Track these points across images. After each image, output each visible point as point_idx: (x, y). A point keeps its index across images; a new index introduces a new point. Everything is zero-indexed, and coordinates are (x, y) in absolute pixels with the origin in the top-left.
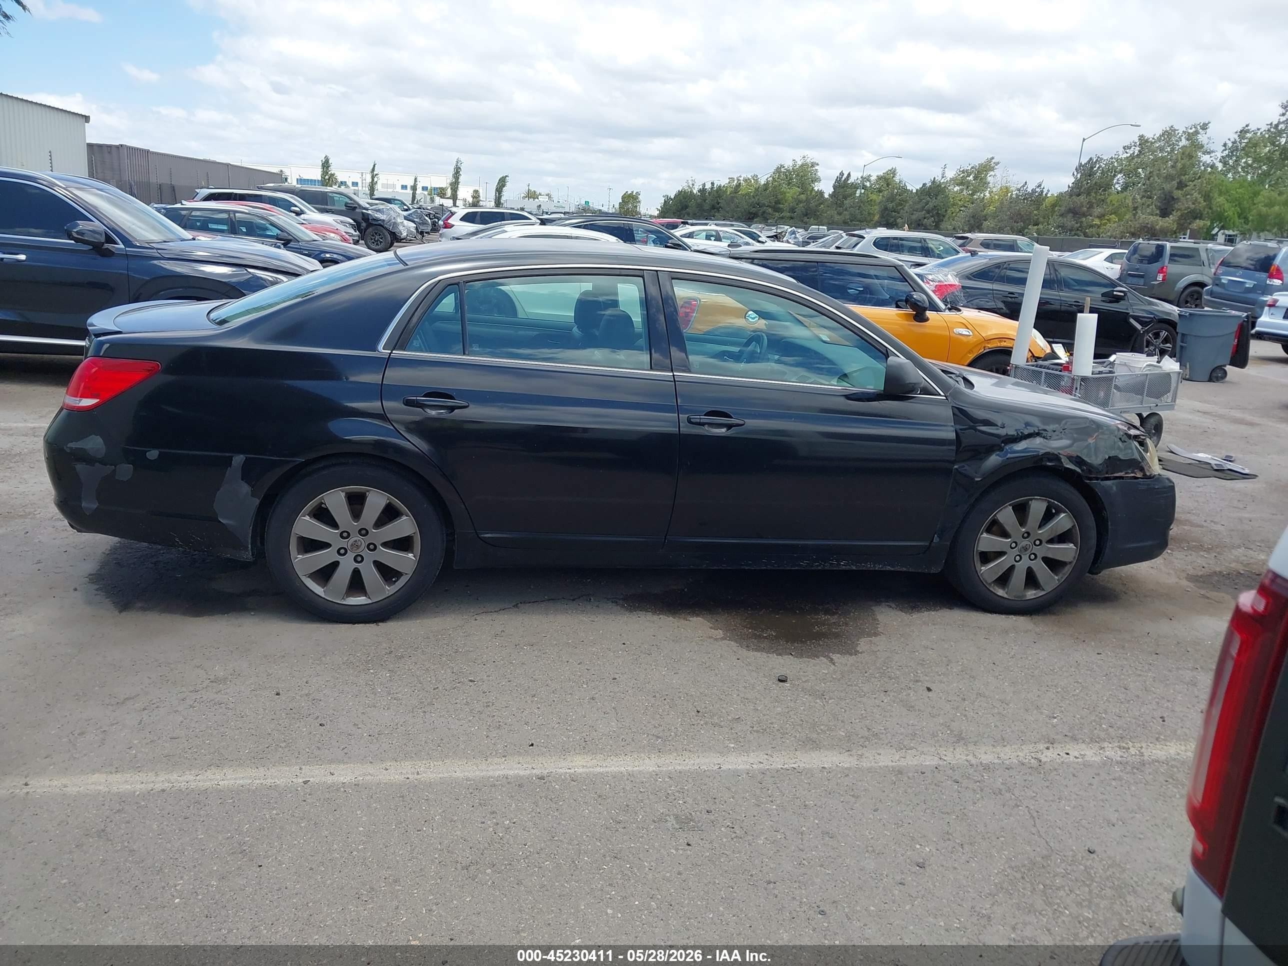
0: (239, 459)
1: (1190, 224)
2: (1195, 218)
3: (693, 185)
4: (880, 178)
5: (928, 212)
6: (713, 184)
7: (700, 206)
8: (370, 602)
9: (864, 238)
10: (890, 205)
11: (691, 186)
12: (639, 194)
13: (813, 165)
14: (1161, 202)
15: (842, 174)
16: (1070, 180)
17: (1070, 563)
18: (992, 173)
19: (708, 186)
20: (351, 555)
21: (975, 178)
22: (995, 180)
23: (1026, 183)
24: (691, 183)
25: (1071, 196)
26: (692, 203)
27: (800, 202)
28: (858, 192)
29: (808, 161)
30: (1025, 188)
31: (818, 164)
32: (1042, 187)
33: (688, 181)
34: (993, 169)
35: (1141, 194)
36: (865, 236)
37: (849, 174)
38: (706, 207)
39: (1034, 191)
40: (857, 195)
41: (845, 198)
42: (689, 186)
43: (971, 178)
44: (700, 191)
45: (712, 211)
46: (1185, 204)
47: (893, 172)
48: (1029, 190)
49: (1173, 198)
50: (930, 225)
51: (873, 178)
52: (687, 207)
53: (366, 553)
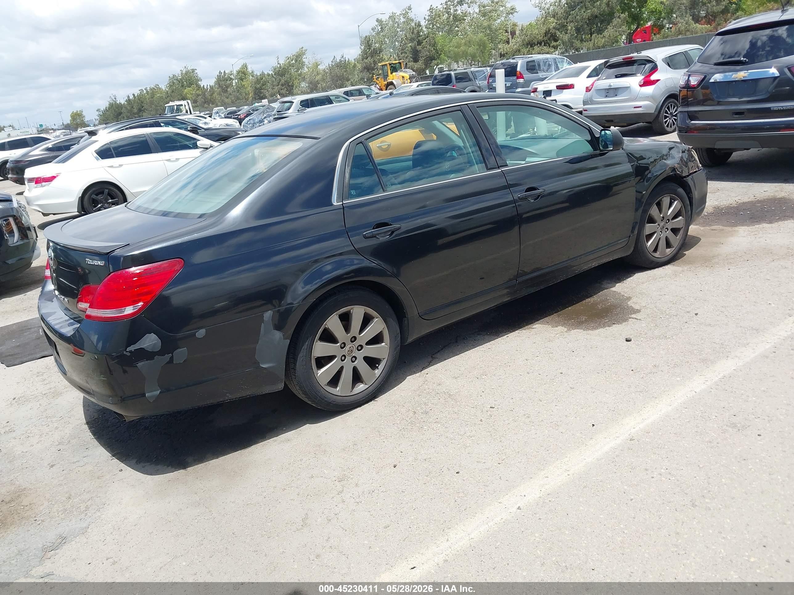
0: (268, 315)
1: (430, 64)
2: (432, 60)
3: (115, 99)
4: (238, 72)
5: (282, 85)
6: (134, 95)
7: (130, 111)
8: (367, 386)
9: (293, 102)
10: (258, 86)
11: (114, 100)
12: (82, 112)
13: (193, 70)
14: (412, 54)
15: (220, 72)
16: (359, 52)
17: (682, 228)
18: (305, 56)
19: (131, 97)
20: (348, 359)
21: (296, 61)
22: (308, 60)
23: (334, 57)
24: (113, 98)
25: (363, 60)
26: (123, 110)
27: (198, 95)
28: (234, 82)
29: (189, 68)
30: (335, 60)
31: (196, 70)
32: (344, 57)
33: (110, 97)
34: (304, 54)
35: (401, 51)
36: (293, 101)
37: (225, 72)
38: (135, 110)
39: (341, 61)
40: (234, 84)
41: (227, 87)
42: (113, 100)
43: (293, 61)
44: (126, 101)
45: (140, 113)
46: (424, 53)
47: (245, 66)
48: (338, 61)
49: (417, 51)
50: (286, 93)
51: (235, 72)
52: (120, 113)
53: (356, 353)
